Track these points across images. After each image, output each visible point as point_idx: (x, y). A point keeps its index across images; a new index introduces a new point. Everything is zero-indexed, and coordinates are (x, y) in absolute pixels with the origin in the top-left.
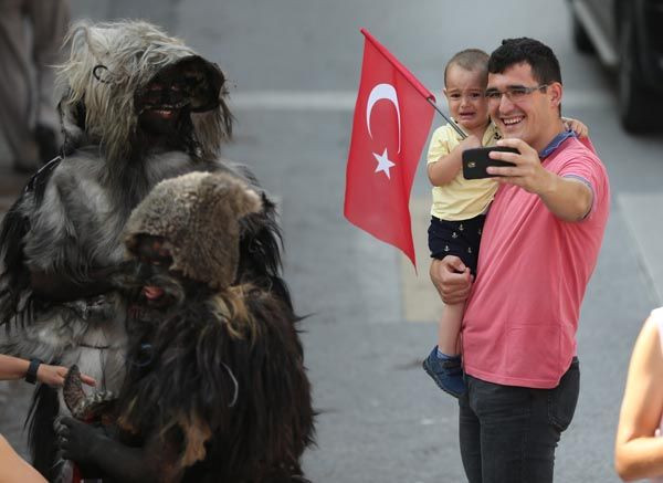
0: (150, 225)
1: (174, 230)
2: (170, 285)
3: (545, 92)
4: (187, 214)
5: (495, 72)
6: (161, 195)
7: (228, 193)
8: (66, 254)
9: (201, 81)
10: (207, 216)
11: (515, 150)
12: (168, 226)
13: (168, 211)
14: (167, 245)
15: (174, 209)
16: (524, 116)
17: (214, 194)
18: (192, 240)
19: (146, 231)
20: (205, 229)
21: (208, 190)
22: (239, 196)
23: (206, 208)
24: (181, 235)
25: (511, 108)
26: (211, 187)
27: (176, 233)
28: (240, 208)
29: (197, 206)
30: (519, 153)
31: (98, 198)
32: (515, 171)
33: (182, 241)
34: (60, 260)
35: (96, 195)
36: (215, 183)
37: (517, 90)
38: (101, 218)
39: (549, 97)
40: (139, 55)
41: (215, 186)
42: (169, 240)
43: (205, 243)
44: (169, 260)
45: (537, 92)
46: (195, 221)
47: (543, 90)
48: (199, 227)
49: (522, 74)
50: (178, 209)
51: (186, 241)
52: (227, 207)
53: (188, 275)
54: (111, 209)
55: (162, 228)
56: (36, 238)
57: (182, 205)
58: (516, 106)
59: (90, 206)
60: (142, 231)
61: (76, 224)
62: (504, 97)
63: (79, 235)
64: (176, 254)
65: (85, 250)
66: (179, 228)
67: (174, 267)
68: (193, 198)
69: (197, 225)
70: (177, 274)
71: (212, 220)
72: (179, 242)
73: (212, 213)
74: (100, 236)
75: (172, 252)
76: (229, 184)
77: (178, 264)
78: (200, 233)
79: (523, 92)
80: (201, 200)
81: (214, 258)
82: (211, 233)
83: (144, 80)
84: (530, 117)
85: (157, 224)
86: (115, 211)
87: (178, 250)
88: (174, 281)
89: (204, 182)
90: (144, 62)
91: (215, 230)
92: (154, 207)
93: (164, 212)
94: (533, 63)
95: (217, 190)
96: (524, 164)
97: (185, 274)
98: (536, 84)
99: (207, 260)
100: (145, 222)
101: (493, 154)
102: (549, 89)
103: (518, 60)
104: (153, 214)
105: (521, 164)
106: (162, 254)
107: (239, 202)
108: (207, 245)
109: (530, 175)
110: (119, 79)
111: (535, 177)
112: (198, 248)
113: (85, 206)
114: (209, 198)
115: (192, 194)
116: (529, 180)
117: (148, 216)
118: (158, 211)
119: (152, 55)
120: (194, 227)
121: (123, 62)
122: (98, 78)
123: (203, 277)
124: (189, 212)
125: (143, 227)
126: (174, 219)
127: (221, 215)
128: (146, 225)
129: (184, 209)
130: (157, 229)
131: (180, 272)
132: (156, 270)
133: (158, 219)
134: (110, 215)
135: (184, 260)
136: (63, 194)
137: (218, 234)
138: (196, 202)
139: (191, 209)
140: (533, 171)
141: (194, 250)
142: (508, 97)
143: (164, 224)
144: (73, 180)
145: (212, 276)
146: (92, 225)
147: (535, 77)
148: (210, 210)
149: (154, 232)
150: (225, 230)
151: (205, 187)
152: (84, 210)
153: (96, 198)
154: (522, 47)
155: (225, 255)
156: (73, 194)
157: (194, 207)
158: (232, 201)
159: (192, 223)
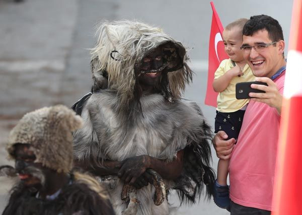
0: (22, 137)
1: (35, 140)
2: (35, 171)
3: (276, 46)
4: (42, 130)
5: (248, 35)
6: (27, 121)
7: (65, 117)
8: (91, 151)
9: (173, 52)
10: (54, 131)
11: (266, 84)
12: (32, 137)
13: (31, 129)
14: (32, 149)
15: (34, 128)
16: (265, 60)
17: (57, 118)
18: (46, 145)
19: (19, 141)
20: (53, 138)
21: (54, 115)
22: (71, 118)
23: (53, 126)
24: (39, 143)
25: (257, 55)
26: (55, 114)
27: (36, 142)
28: (72, 126)
29: (48, 125)
30: (268, 86)
31: (111, 118)
32: (265, 95)
33: (41, 145)
34: (88, 155)
35: (110, 116)
36: (57, 111)
37: (261, 45)
38: (112, 130)
39: (278, 48)
40: (136, 43)
41: (57, 113)
42: (33, 146)
43: (54, 146)
44: (34, 157)
45: (272, 46)
46: (47, 134)
47: (275, 45)
48: (50, 137)
49: (263, 36)
50: (37, 128)
51: (43, 145)
52: (65, 125)
53: (45, 165)
54: (118, 126)
55: (28, 139)
56: (76, 140)
57: (39, 125)
58: (260, 54)
59: (106, 123)
60: (17, 142)
61: (99, 135)
62: (253, 49)
63: (99, 141)
64: (38, 153)
65: (103, 149)
66: (38, 139)
67: (37, 161)
68: (45, 120)
69: (49, 136)
70: (39, 165)
71: (57, 132)
72: (39, 146)
73: (56, 129)
74: (111, 141)
75: (35, 153)
76: (65, 111)
77: (40, 159)
78: (51, 141)
79: (264, 47)
80: (50, 122)
81: (60, 155)
82: (57, 141)
83: (139, 58)
84: (268, 61)
85: (26, 137)
86: (121, 127)
87: (38, 150)
88: (38, 170)
89: (51, 112)
90: (139, 47)
91: (59, 138)
92: (24, 128)
93: (29, 130)
94: (268, 29)
95: (58, 115)
96: (270, 92)
97: (43, 165)
98: (270, 42)
99: (56, 156)
100: (18, 136)
101: (253, 86)
102: (278, 44)
103: (260, 28)
104: (22, 132)
105: (268, 92)
106: (29, 154)
107: (71, 122)
108: (55, 147)
109: (273, 98)
110: (125, 58)
111: (275, 99)
112: (50, 150)
113: (104, 123)
114: (54, 120)
115: (44, 118)
116: (272, 101)
117: (20, 133)
118: (25, 130)
119: (143, 42)
120: (47, 137)
121: (127, 48)
122: (113, 58)
123: (54, 166)
124: (43, 129)
125: (18, 140)
126: (35, 133)
127: (62, 129)
128: (19, 138)
129: (40, 128)
130: (25, 140)
131: (41, 164)
132: (27, 164)
133: (26, 134)
134: (118, 129)
135: (43, 156)
136: (92, 116)
137: (61, 141)
138: (47, 123)
139: (44, 127)
140: (275, 96)
141: (48, 150)
142: (255, 49)
143: (30, 136)
144: (98, 108)
145: (60, 166)
146: (107, 135)
147: (270, 37)
148: (55, 127)
149: (24, 142)
150: (65, 138)
151: (52, 114)
152: (103, 125)
153: (110, 119)
154: (262, 20)
155: (66, 153)
156: (98, 115)
157: (46, 126)
158: (68, 122)
159: (45, 135)
